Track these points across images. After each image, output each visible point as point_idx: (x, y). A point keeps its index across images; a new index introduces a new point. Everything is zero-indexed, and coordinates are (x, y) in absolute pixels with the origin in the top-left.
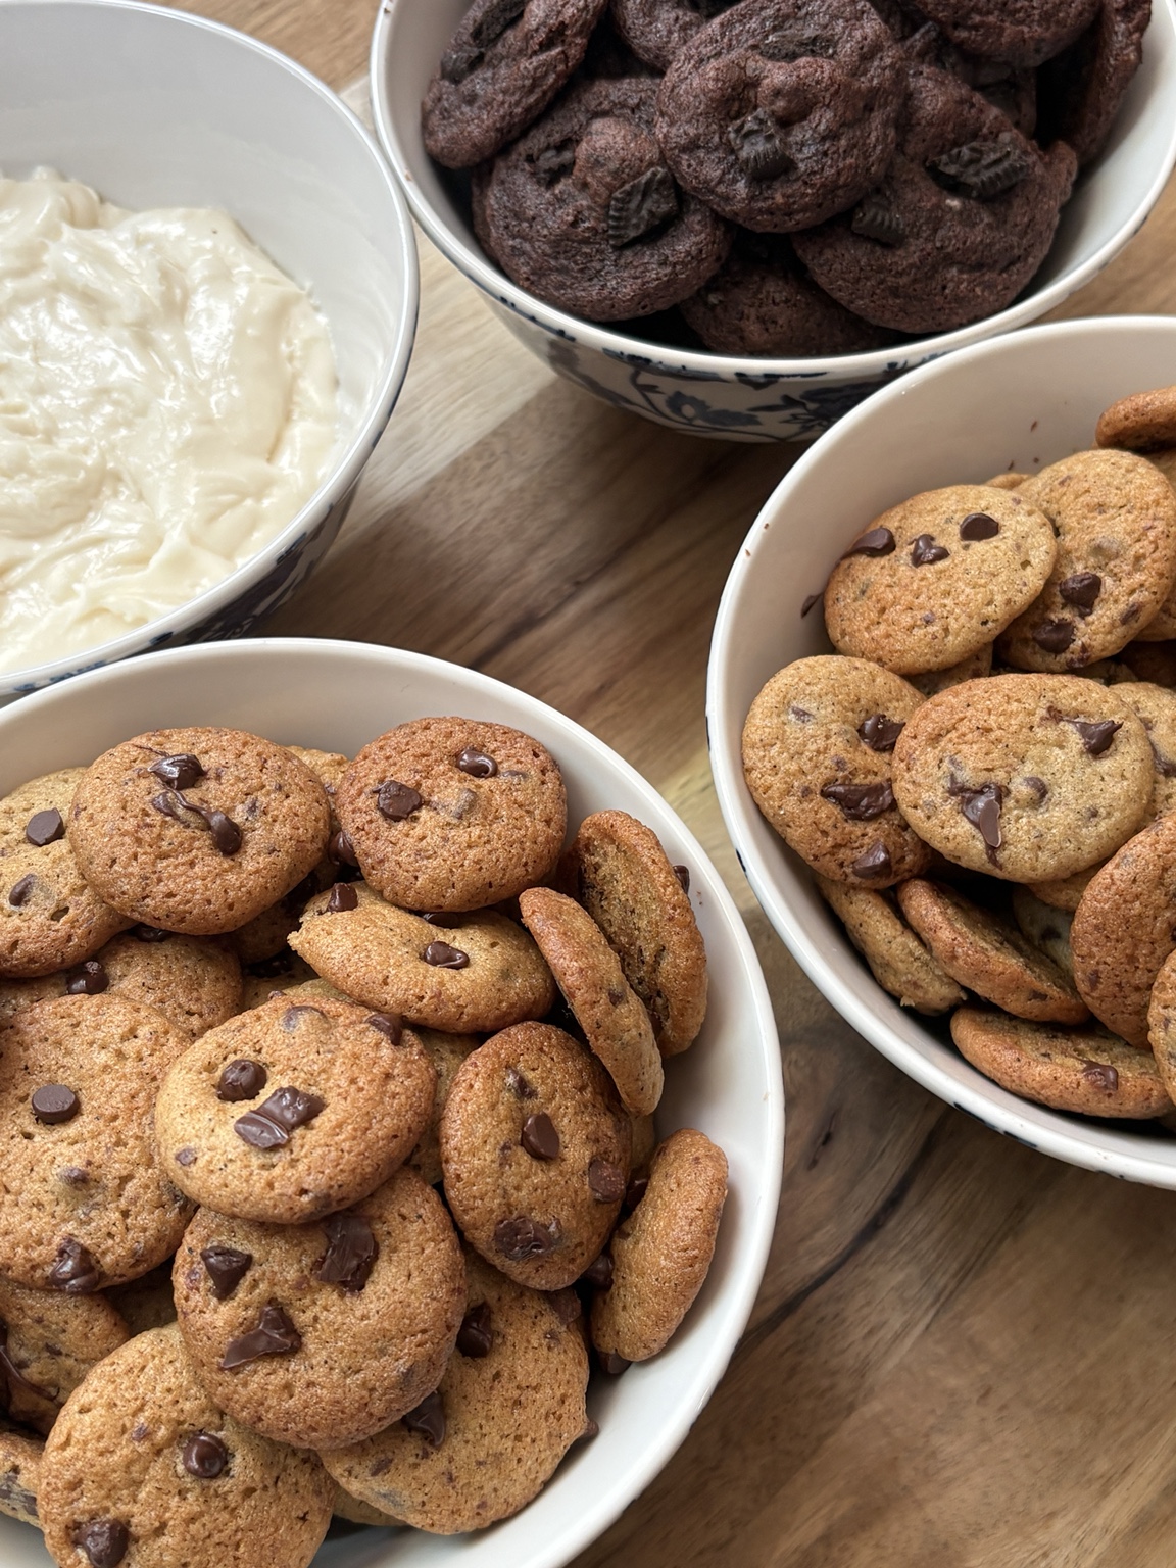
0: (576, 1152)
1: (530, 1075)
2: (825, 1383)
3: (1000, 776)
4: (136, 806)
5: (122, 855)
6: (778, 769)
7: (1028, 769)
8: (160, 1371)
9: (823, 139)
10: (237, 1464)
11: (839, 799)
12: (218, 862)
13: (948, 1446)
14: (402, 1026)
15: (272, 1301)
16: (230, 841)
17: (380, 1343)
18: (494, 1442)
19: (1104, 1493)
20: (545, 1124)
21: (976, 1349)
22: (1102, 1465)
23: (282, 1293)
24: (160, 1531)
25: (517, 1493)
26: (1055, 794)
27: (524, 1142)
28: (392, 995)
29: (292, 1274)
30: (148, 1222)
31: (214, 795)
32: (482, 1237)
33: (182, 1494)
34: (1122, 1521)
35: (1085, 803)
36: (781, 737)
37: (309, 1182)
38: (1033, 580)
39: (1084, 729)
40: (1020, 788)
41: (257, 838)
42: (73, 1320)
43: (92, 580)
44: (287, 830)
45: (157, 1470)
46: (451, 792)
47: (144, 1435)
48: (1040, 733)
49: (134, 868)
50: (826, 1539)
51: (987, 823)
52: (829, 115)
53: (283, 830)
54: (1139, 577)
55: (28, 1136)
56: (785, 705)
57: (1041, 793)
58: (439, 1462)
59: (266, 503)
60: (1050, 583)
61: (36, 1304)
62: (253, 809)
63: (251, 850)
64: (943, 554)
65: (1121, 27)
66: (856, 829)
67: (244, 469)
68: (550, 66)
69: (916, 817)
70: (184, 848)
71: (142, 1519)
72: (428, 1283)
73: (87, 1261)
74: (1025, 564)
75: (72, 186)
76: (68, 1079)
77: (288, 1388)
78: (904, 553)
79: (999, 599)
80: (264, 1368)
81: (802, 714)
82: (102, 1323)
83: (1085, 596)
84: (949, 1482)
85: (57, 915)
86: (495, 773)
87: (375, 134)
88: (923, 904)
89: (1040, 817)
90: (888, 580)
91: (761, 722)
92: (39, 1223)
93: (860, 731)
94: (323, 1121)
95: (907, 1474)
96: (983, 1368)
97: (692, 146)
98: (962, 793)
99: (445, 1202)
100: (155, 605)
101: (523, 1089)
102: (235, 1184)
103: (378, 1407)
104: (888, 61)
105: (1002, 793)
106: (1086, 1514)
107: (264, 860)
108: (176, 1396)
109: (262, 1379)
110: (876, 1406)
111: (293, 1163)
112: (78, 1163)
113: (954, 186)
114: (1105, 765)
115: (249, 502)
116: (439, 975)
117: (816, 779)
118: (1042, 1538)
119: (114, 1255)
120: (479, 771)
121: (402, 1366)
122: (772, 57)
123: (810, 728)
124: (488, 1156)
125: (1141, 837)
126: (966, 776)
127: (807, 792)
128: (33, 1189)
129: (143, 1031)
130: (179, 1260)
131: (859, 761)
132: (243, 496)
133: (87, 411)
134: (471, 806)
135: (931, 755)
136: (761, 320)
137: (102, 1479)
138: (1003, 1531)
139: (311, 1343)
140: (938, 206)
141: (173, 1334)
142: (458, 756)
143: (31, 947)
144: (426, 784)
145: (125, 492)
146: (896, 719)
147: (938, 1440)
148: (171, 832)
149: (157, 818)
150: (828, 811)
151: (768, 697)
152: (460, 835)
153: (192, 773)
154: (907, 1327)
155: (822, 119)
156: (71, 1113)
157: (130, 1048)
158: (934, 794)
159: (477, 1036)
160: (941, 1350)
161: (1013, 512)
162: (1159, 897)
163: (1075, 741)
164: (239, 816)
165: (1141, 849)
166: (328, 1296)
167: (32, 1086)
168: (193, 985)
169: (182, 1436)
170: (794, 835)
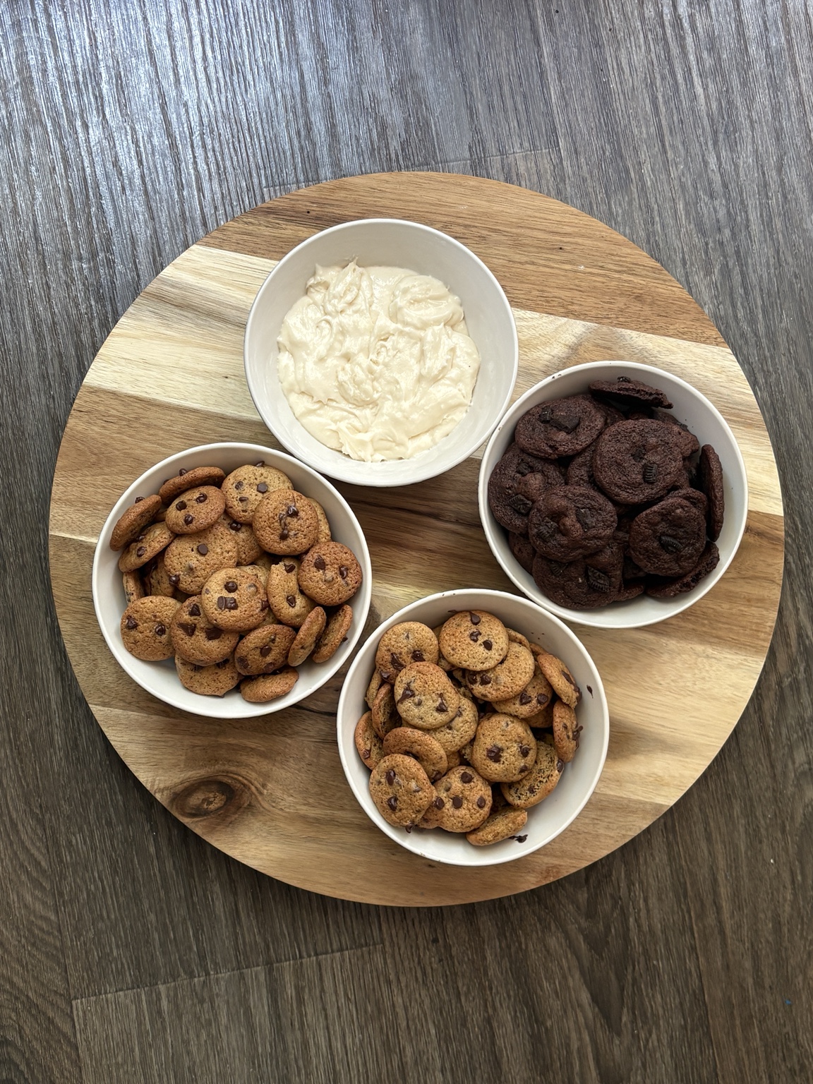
0: (269, 659)
1: (277, 639)
2: (287, 727)
3: (417, 693)
4: (277, 511)
5: (264, 518)
6: (391, 640)
7: (423, 698)
8: (169, 609)
9: (559, 544)
10: (164, 636)
11: (393, 658)
12: (277, 538)
13: (292, 763)
14: (267, 607)
15: (195, 625)
16: (284, 537)
17: (202, 652)
18: (204, 681)
19: (305, 805)
20: (270, 650)
21: (318, 756)
22: (311, 801)
23: (198, 626)
24: (141, 633)
25: (199, 691)
26: (420, 708)
27: (262, 649)
28: (272, 600)
29: (202, 626)
30: (194, 587)
31: (294, 523)
32: (237, 656)
33: (151, 631)
34: (302, 812)
35: (423, 715)
36: (399, 636)
37: (218, 620)
38: (479, 667)
39: (442, 704)
40: (416, 699)
41: (290, 541)
42: (166, 585)
43: (343, 425)
44: (296, 546)
45: (151, 624)
46: (330, 573)
47: (155, 616)
48: (433, 695)
49: (263, 523)
50: (252, 749)
51: (405, 697)
52: (566, 542)
53: (295, 545)
54: (494, 692)
55: (192, 550)
56: (408, 631)
57: (419, 704)
58: (192, 674)
59: (397, 448)
60: (482, 671)
61: (163, 574)
62: (295, 535)
63: (286, 542)
64: (476, 641)
65: (678, 586)
66: (389, 666)
67: (400, 436)
68: (546, 453)
69: (399, 679)
70: (274, 529)
71: (140, 628)
72: (220, 652)
73: (178, 581)
74: (483, 663)
75: (461, 310)
76: (210, 547)
77: (182, 639)
78: (474, 629)
79: (468, 663)
80: (182, 632)
81: (408, 637)
82: (170, 590)
83: (485, 682)
84: (284, 768)
85: (243, 511)
86: (344, 579)
87: (507, 410)
88: (384, 690)
89: (413, 707)
90: (462, 630)
91: (399, 628)
92: (178, 567)
93: (415, 651)
94: (233, 612)
95: (279, 758)
96: (315, 760)
97: (539, 510)
98: (408, 688)
99: (238, 643)
100: (347, 445)
101: (273, 641)
102: (208, 606)
103: (191, 659)
104: (598, 543)
105: (413, 695)
106: (297, 803)
107: (285, 547)
108: (167, 616)
109: (180, 633)
110: (289, 741)
111: (220, 614)
112: (194, 566)
113: (587, 577)
114: (436, 714)
115: (394, 444)
116: (286, 604)
117: (393, 650)
118: (285, 796)
119: (183, 585)
120: (342, 574)
121: (202, 658)
122: (577, 515)
123: (405, 641)
124: (253, 646)
125: (420, 732)
126: (412, 685)
127: (389, 650)
128: (183, 560)
129: (230, 554)
130: (191, 599)
131: (405, 657)
132: (394, 441)
133: (389, 383)
134: (329, 582)
135: (414, 673)
136: (520, 549)
137: (142, 616)
138: (281, 787)
139: (194, 637)
140: (576, 578)
141: (178, 605)
142: (343, 566)
143: (233, 512)
144: (329, 566)
145: (374, 410)
146: (424, 657)
147: (291, 760)
148: (276, 524)
149: (277, 518)
150: (389, 658)
151: (406, 625)
152: (321, 584)
153: (295, 514)
154: (313, 737)
155: (564, 540)
156: (203, 555)
157: (226, 554)
158: (405, 680)
159: (280, 622)
160: (313, 748)
161: (498, 650)
162: (409, 744)
163: (437, 704)
164: (292, 533)
165: (418, 734)
166: (203, 635)
167: (203, 541)
168: (252, 549)
169: (161, 623)
170: (378, 653)
